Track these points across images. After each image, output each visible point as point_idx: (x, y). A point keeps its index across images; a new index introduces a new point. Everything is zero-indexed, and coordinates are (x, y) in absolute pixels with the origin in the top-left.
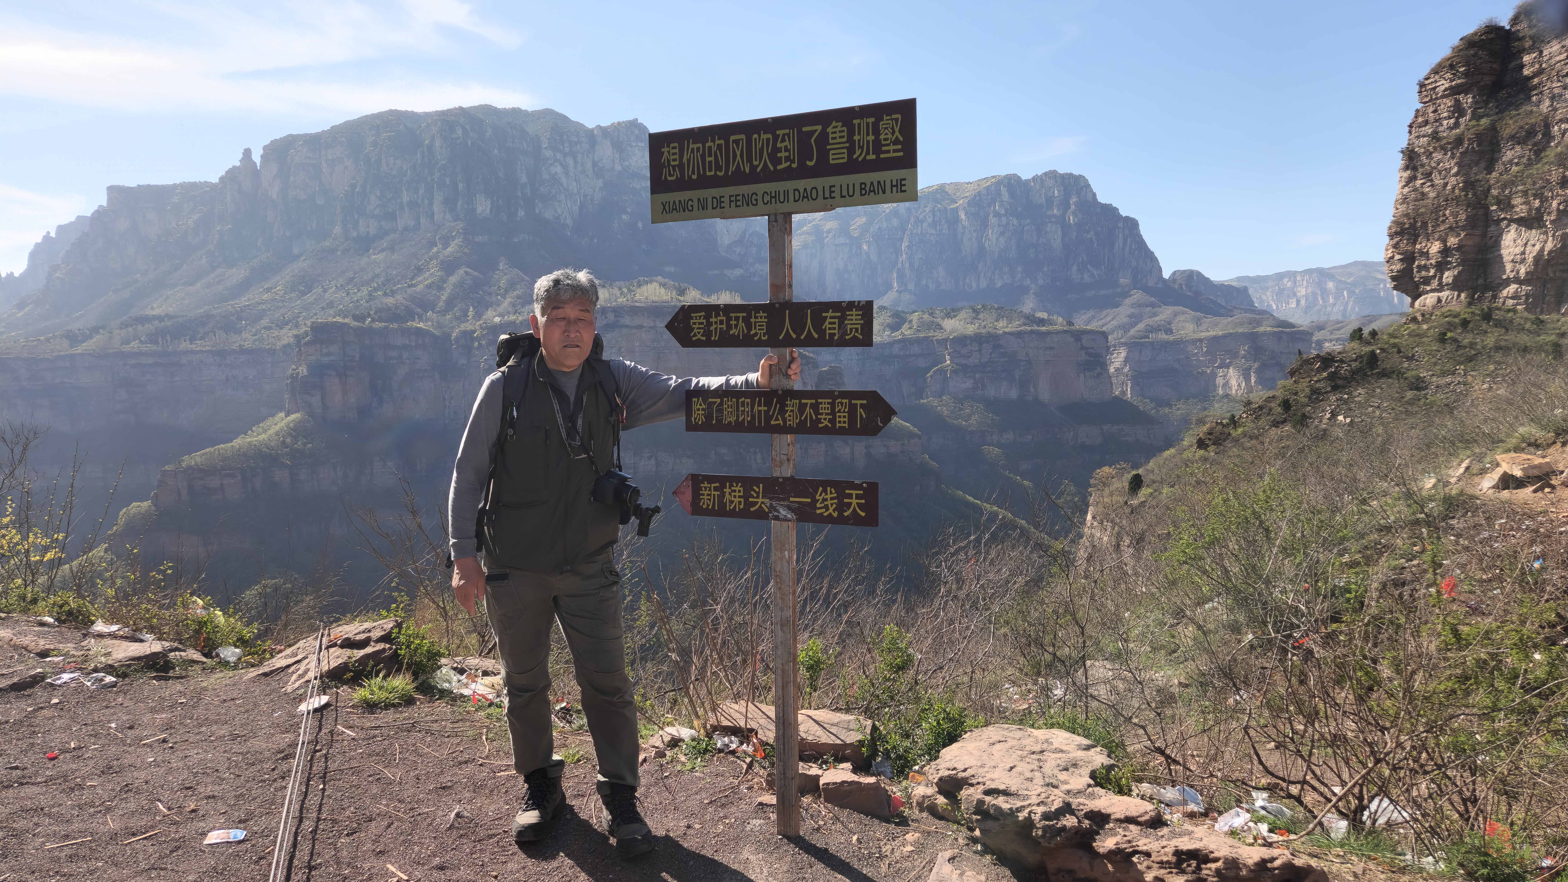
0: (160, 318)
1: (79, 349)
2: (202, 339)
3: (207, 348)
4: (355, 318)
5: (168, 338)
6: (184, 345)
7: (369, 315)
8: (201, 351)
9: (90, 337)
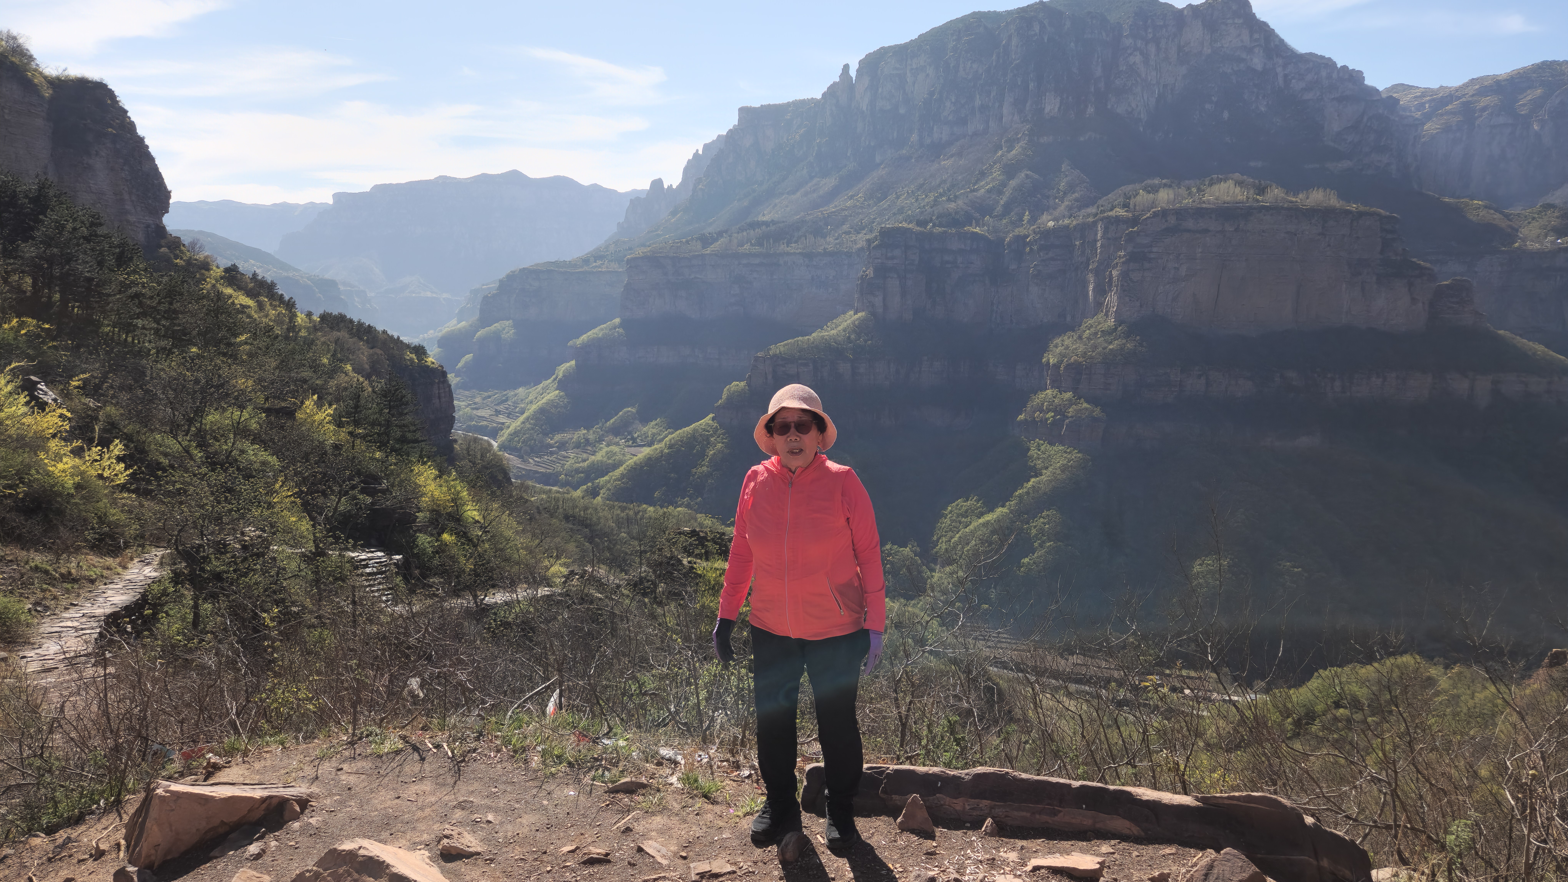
0: (766, 224)
1: (708, 251)
2: (796, 242)
3: (799, 251)
4: (920, 223)
5: (771, 241)
6: (783, 248)
7: (931, 220)
8: (795, 254)
9: (716, 240)
